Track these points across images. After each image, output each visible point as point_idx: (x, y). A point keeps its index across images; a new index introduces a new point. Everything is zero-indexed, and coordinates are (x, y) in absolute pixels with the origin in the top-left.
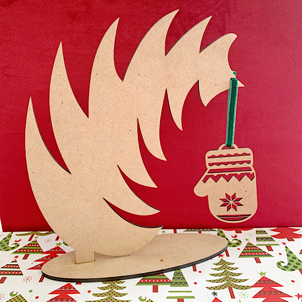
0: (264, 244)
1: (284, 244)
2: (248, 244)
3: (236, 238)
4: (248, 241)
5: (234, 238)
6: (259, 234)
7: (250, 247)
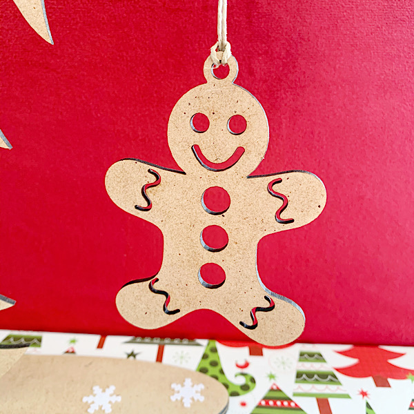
0: (314, 391)
1: (364, 394)
2: (272, 390)
3: (245, 371)
4: (273, 381)
5: (240, 370)
6: (306, 360)
7: (275, 400)
